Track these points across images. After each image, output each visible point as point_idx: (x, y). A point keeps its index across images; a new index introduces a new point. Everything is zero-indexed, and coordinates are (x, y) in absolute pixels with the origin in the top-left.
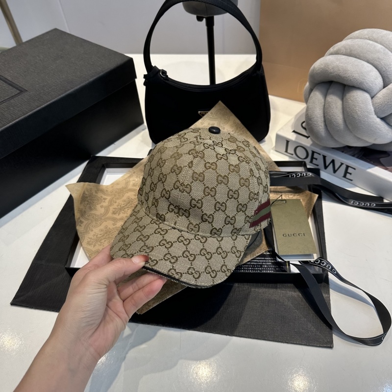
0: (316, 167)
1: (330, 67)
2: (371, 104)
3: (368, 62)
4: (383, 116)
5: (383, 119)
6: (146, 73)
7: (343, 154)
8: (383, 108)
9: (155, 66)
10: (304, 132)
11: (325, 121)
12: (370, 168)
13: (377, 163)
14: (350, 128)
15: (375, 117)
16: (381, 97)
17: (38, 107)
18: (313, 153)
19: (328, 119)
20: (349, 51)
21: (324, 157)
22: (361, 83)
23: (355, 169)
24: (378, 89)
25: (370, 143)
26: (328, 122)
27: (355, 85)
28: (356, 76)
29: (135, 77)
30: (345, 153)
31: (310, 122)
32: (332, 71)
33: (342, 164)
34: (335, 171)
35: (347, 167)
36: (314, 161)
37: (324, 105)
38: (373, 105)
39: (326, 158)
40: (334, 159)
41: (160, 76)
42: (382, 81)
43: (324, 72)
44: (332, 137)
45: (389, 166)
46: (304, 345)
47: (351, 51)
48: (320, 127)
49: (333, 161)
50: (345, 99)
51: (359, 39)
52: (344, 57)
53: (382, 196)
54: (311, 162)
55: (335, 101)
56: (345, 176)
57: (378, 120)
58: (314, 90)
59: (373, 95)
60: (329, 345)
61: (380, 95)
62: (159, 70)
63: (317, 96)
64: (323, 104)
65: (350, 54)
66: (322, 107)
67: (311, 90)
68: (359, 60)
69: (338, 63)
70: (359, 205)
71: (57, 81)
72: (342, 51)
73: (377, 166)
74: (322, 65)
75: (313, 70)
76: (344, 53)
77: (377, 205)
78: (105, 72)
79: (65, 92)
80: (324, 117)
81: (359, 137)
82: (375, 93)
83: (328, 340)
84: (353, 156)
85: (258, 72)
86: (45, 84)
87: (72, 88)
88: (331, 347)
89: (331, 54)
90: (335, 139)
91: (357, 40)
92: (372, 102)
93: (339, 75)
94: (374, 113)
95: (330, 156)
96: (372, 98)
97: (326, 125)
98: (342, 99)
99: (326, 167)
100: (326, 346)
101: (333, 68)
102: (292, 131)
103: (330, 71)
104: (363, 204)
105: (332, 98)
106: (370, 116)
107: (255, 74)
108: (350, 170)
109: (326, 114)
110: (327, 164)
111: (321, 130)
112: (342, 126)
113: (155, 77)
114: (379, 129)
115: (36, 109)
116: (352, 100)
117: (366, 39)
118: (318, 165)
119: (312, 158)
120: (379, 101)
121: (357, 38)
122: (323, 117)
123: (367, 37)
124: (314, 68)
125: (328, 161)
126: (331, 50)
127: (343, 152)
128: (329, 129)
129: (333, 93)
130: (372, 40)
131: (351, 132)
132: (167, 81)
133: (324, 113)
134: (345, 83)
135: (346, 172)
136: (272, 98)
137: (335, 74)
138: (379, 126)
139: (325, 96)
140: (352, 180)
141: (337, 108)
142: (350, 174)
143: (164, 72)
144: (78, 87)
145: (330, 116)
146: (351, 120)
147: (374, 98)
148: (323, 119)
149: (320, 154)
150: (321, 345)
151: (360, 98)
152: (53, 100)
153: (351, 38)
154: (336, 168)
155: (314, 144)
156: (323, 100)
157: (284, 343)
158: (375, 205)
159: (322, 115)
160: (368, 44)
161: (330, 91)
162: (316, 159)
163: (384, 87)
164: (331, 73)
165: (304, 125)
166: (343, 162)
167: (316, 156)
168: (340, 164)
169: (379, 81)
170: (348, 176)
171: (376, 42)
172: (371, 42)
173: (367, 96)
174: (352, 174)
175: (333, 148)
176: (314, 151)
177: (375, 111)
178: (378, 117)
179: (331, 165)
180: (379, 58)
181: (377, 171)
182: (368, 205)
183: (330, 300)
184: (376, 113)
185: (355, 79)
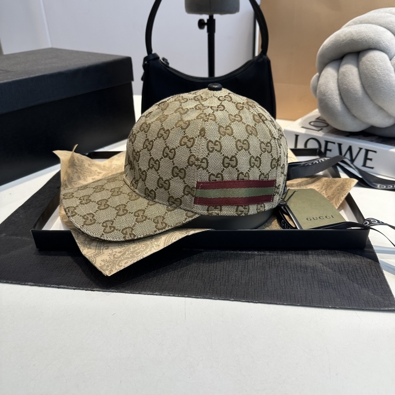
1: (342, 36)
2: (390, 64)
12: (392, 148)
18: (327, 142)
21: (340, 145)
23: (375, 152)
28: (371, 35)
29: (132, 79)
33: (361, 149)
34: (353, 160)
35: (367, 151)
36: (328, 154)
37: (338, 79)
39: (343, 146)
40: (351, 145)
48: (336, 101)
49: (350, 149)
54: (325, 155)
55: (350, 70)
56: (365, 164)
63: (329, 72)
64: (336, 78)
66: (336, 81)
69: (349, 30)
80: (339, 89)
82: (392, 56)
93: (352, 39)
95: (346, 143)
96: (390, 60)
98: (358, 66)
101: (345, 36)
102: (301, 127)
103: (341, 40)
105: (346, 68)
107: (261, 60)
108: (370, 155)
109: (341, 86)
110: (343, 154)
111: (337, 104)
119: (326, 150)
125: (344, 150)
128: (345, 101)
129: (346, 63)
133: (338, 86)
135: (366, 158)
139: (338, 70)
140: (372, 168)
141: (352, 74)
142: (371, 160)
143: (165, 60)
145: (346, 85)
147: (393, 59)
148: (338, 92)
149: (334, 143)
154: (354, 157)
156: (336, 74)
162: (330, 150)
164: (343, 41)
166: (361, 147)
167: (330, 146)
168: (358, 149)
170: (368, 163)
173: (385, 56)
174: (373, 160)
176: (328, 140)
179: (348, 154)
185: (371, 38)
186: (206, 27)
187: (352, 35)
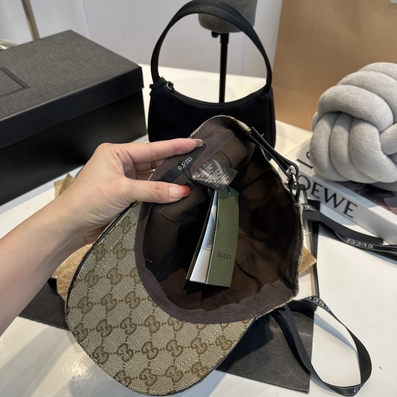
0: (317, 199)
1: (340, 96)
2: (378, 139)
3: (380, 95)
4: (390, 153)
5: (390, 156)
6: (152, 83)
7: (346, 189)
8: (391, 145)
9: (163, 77)
10: (308, 162)
11: (329, 152)
12: (372, 206)
13: (380, 201)
14: (354, 161)
15: (381, 153)
16: (390, 133)
17: (37, 104)
18: (315, 184)
19: (333, 150)
20: (361, 82)
21: (326, 190)
22: (370, 116)
23: (356, 206)
24: (387, 124)
25: (374, 180)
26: (332, 153)
27: (363, 117)
28: (365, 108)
29: (143, 86)
30: (349, 188)
31: (314, 151)
32: (341, 100)
33: (344, 199)
34: (336, 206)
35: (349, 203)
36: (316, 193)
37: (330, 136)
38: (381, 140)
39: (328, 192)
40: (335, 193)
41: (166, 87)
42: (392, 117)
43: (333, 101)
44: (335, 170)
45: (393, 207)
46: (278, 386)
47: (363, 82)
48: (324, 158)
49: (335, 195)
50: (351, 131)
51: (373, 72)
52: (355, 88)
53: (382, 237)
54: (313, 193)
55: (341, 132)
56: (345, 212)
57: (384, 157)
58: (322, 119)
59: (381, 130)
60: (305, 389)
61: (389, 131)
62: (166, 82)
63: (324, 125)
64: (329, 134)
65: (362, 85)
66: (328, 138)
67: (319, 119)
68: (370, 93)
69: (348, 93)
70: (355, 244)
71: (62, 81)
72: (354, 82)
73: (379, 205)
74: (332, 93)
75: (323, 99)
76: (356, 84)
77: (374, 247)
78: (111, 78)
79: (67, 92)
80: (329, 148)
81: (363, 172)
82: (384, 128)
83: (305, 384)
84: (357, 192)
85: (266, 94)
86: (49, 82)
87: (75, 89)
88: (306, 392)
89: (344, 84)
90: (337, 172)
91: (370, 72)
92: (380, 138)
93: (348, 106)
94: (380, 149)
95: (332, 189)
96: (380, 133)
97: (330, 156)
98: (349, 131)
99: (327, 201)
100: (301, 389)
101: (342, 98)
102: (296, 159)
103: (339, 101)
104: (360, 244)
105: (338, 129)
106: (376, 151)
107: (263, 97)
108: (351, 207)
109: (331, 145)
110: (329, 197)
111: (324, 161)
112: (346, 159)
113: (161, 88)
114: (384, 166)
115: (34, 106)
116: (359, 133)
117: (381, 72)
118: (318, 198)
119: (314, 189)
120: (387, 137)
121: (372, 70)
122: (327, 148)
123: (381, 70)
124: (324, 96)
125: (330, 195)
126: (344, 80)
127: (346, 186)
128: (333, 161)
129: (340, 124)
130: (386, 74)
131: (355, 166)
132: (172, 94)
133: (329, 144)
134: (354, 114)
135: (347, 208)
136: (278, 124)
137: (344, 104)
138: (384, 163)
139: (332, 126)
140: (352, 217)
141: (342, 139)
142: (351, 210)
143: (171, 84)
144: (81, 89)
145: (335, 148)
146: (356, 154)
147: (382, 134)
148: (327, 150)
149: (321, 186)
150: (296, 389)
151: (367, 132)
152: (54, 100)
153: (365, 70)
154: (337, 202)
155: (317, 175)
156: (329, 131)
157: (257, 381)
158: (372, 246)
159: (327, 145)
160: (381, 78)
161: (338, 121)
162: (318, 191)
163: (394, 123)
164: (340, 103)
165: (309, 155)
166: (345, 198)
167: (317, 187)
168: (341, 199)
169: (389, 117)
170: (349, 212)
171: (391, 76)
172: (385, 76)
173: (375, 130)
174: (353, 211)
175: (336, 182)
176: (317, 182)
177: (382, 147)
178: (385, 154)
179: (332, 199)
180: (390, 93)
181: (379, 211)
182: (365, 245)
183: (312, 341)
184: (383, 150)
185: (364, 111)
186: (219, 37)
187: (349, 101)
